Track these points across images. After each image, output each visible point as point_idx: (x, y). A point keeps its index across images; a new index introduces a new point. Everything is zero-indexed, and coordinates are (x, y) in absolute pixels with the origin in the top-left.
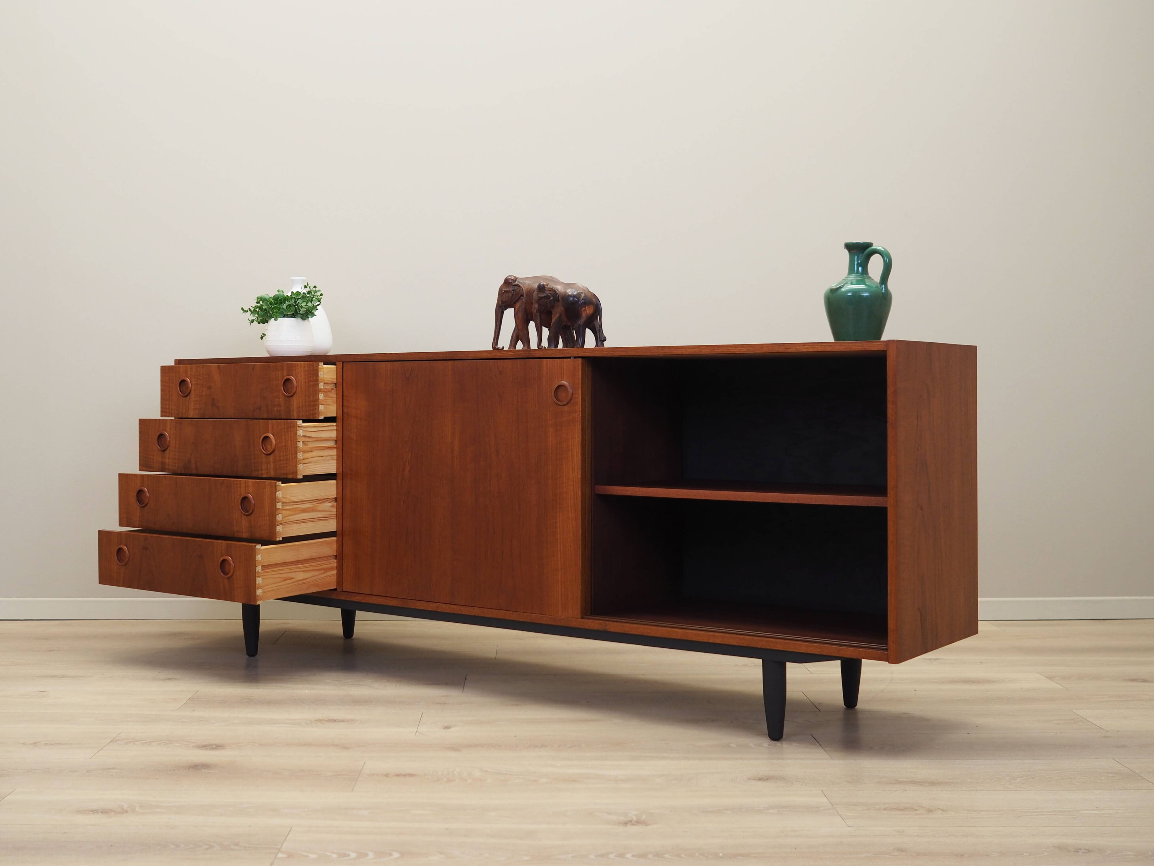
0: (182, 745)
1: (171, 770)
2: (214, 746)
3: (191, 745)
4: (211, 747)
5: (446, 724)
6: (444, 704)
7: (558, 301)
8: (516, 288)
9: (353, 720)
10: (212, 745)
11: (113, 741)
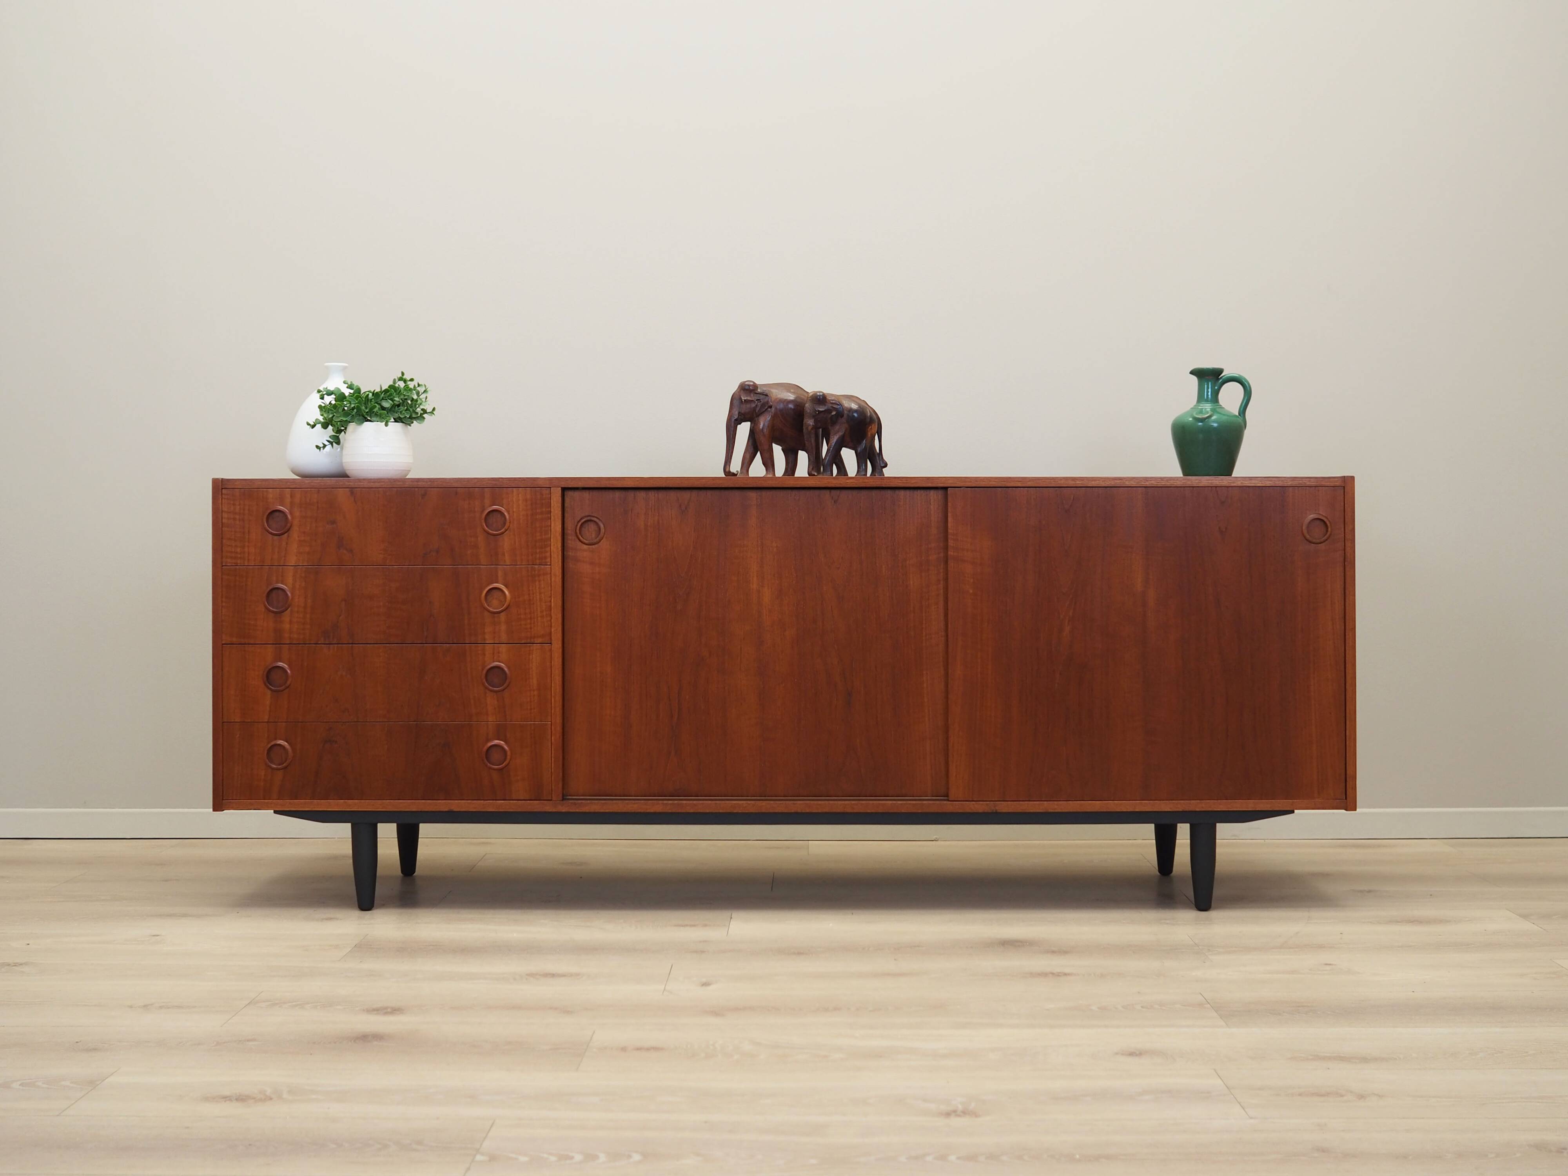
0: (345, 1008)
1: (330, 1043)
2: (389, 1010)
3: (357, 1009)
4: (386, 1011)
5: (704, 980)
6: (703, 952)
7: (842, 416)
8: (762, 397)
9: (578, 975)
10: (386, 1008)
11: (252, 1003)
